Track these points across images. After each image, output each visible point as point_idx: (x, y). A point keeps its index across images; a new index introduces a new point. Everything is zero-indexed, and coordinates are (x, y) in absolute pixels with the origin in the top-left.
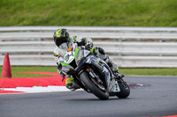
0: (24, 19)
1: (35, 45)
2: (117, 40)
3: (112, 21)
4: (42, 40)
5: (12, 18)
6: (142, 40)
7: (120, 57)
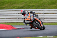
0: (15, 7)
1: (16, 15)
2: (42, 13)
3: (43, 7)
4: (18, 14)
5: (11, 6)
6: (50, 13)
7: (43, 19)
